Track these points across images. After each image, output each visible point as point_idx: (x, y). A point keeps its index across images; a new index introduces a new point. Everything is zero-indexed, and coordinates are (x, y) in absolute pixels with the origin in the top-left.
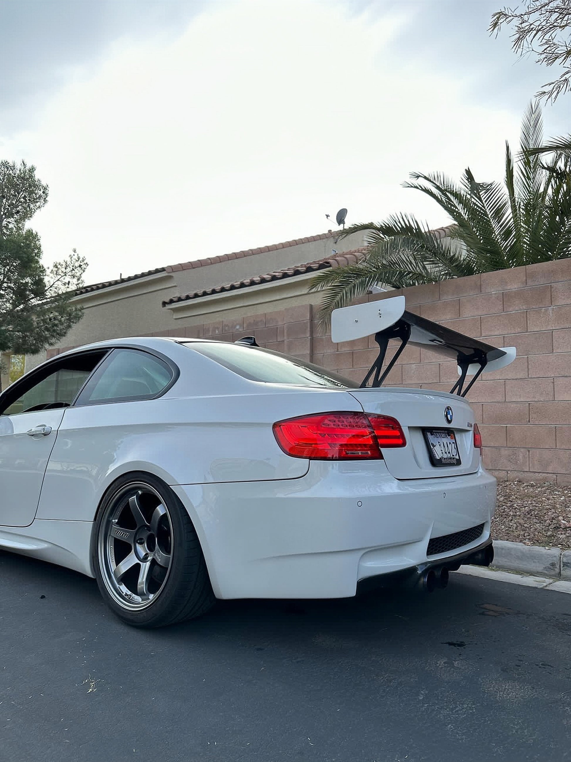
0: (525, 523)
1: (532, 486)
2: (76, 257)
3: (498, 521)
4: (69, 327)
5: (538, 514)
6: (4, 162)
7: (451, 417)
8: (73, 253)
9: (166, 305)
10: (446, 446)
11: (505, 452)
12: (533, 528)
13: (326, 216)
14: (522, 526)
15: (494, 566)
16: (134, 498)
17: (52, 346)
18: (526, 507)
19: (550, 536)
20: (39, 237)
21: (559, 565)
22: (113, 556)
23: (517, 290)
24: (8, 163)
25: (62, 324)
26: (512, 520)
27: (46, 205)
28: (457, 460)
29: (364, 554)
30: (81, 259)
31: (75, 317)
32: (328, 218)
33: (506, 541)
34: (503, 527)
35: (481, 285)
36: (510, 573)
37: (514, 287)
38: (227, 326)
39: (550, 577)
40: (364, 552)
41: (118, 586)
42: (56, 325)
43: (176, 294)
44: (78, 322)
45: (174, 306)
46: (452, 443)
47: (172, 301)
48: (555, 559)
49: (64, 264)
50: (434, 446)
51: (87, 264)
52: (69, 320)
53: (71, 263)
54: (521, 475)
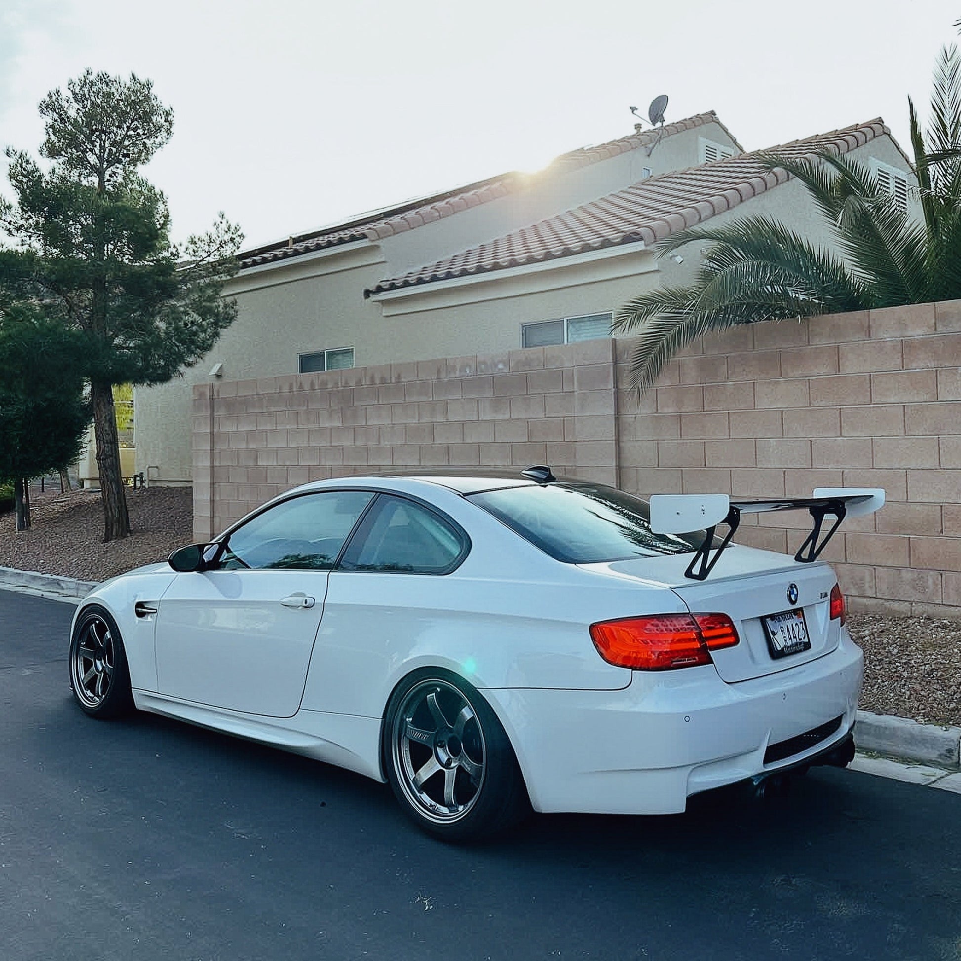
0: (922, 690)
1: (944, 627)
2: (224, 226)
3: (886, 686)
4: (216, 334)
5: (942, 675)
6: (101, 75)
7: (796, 596)
8: (220, 219)
9: (371, 295)
10: (791, 630)
11: (907, 575)
12: (932, 698)
13: (630, 111)
14: (917, 694)
15: (874, 752)
16: (433, 696)
17: (190, 367)
18: (927, 664)
19: (953, 710)
20: (166, 199)
21: (957, 752)
22: (409, 760)
23: (922, 338)
24: (109, 76)
25: (205, 331)
26: (905, 685)
27: (172, 140)
28: (805, 643)
29: (693, 769)
30: (232, 230)
31: (225, 319)
32: (635, 112)
33: (893, 717)
34: (892, 695)
35: (869, 327)
36: (894, 761)
37: (918, 332)
38: (484, 363)
39: (944, 767)
40: (691, 768)
41: (418, 795)
42: (195, 334)
43: (385, 275)
44: (229, 325)
45: (383, 296)
46: (799, 624)
47: (379, 289)
48: (952, 743)
49: (207, 239)
50: (774, 634)
51: (242, 236)
52: (216, 323)
53: (219, 237)
54: (930, 610)
